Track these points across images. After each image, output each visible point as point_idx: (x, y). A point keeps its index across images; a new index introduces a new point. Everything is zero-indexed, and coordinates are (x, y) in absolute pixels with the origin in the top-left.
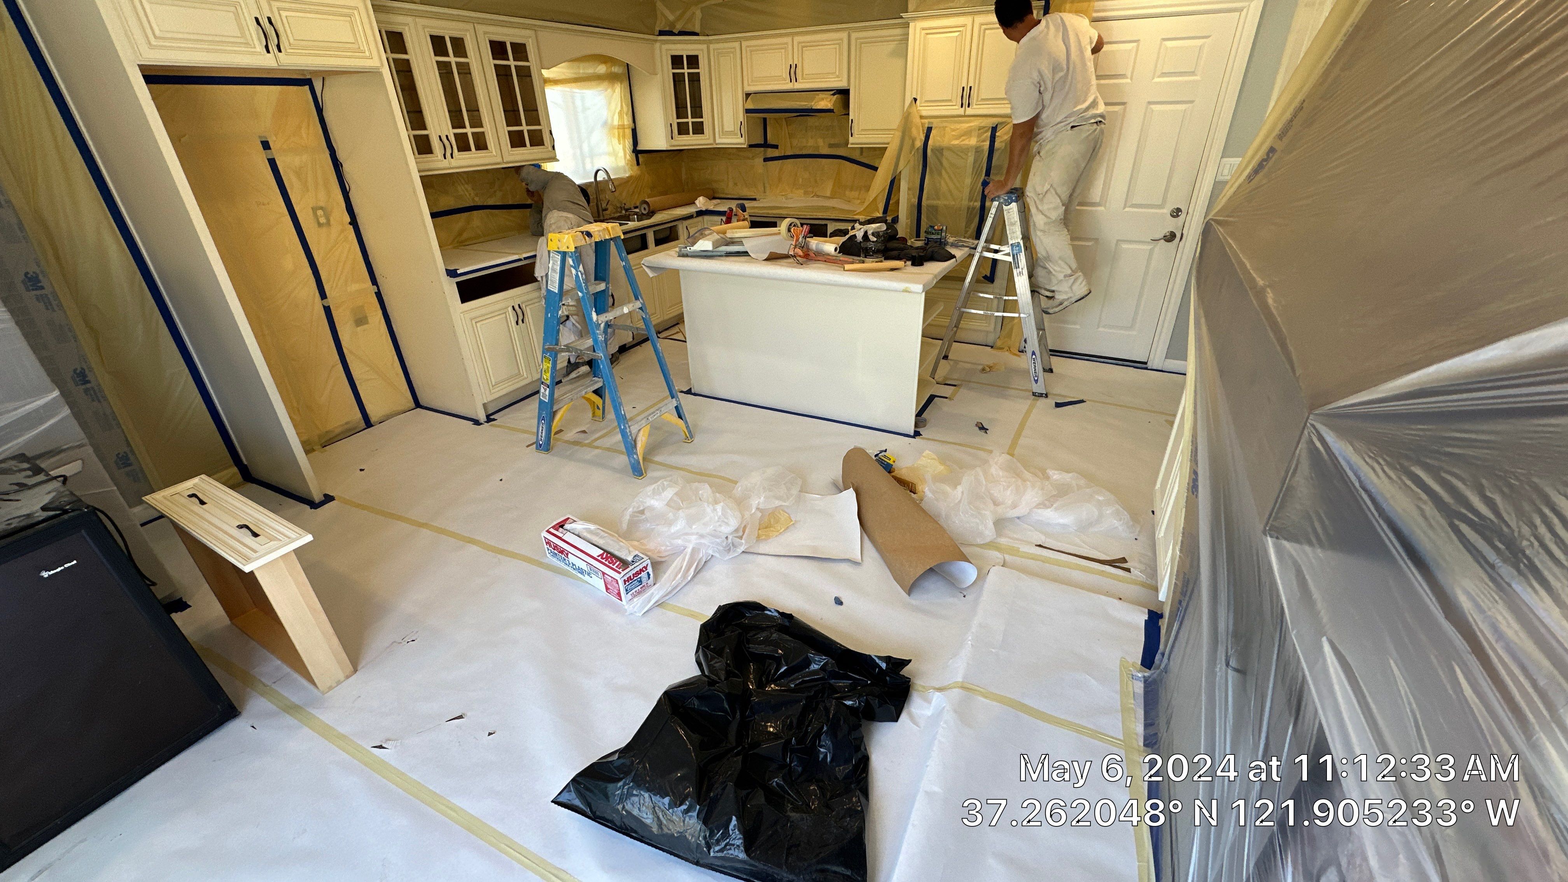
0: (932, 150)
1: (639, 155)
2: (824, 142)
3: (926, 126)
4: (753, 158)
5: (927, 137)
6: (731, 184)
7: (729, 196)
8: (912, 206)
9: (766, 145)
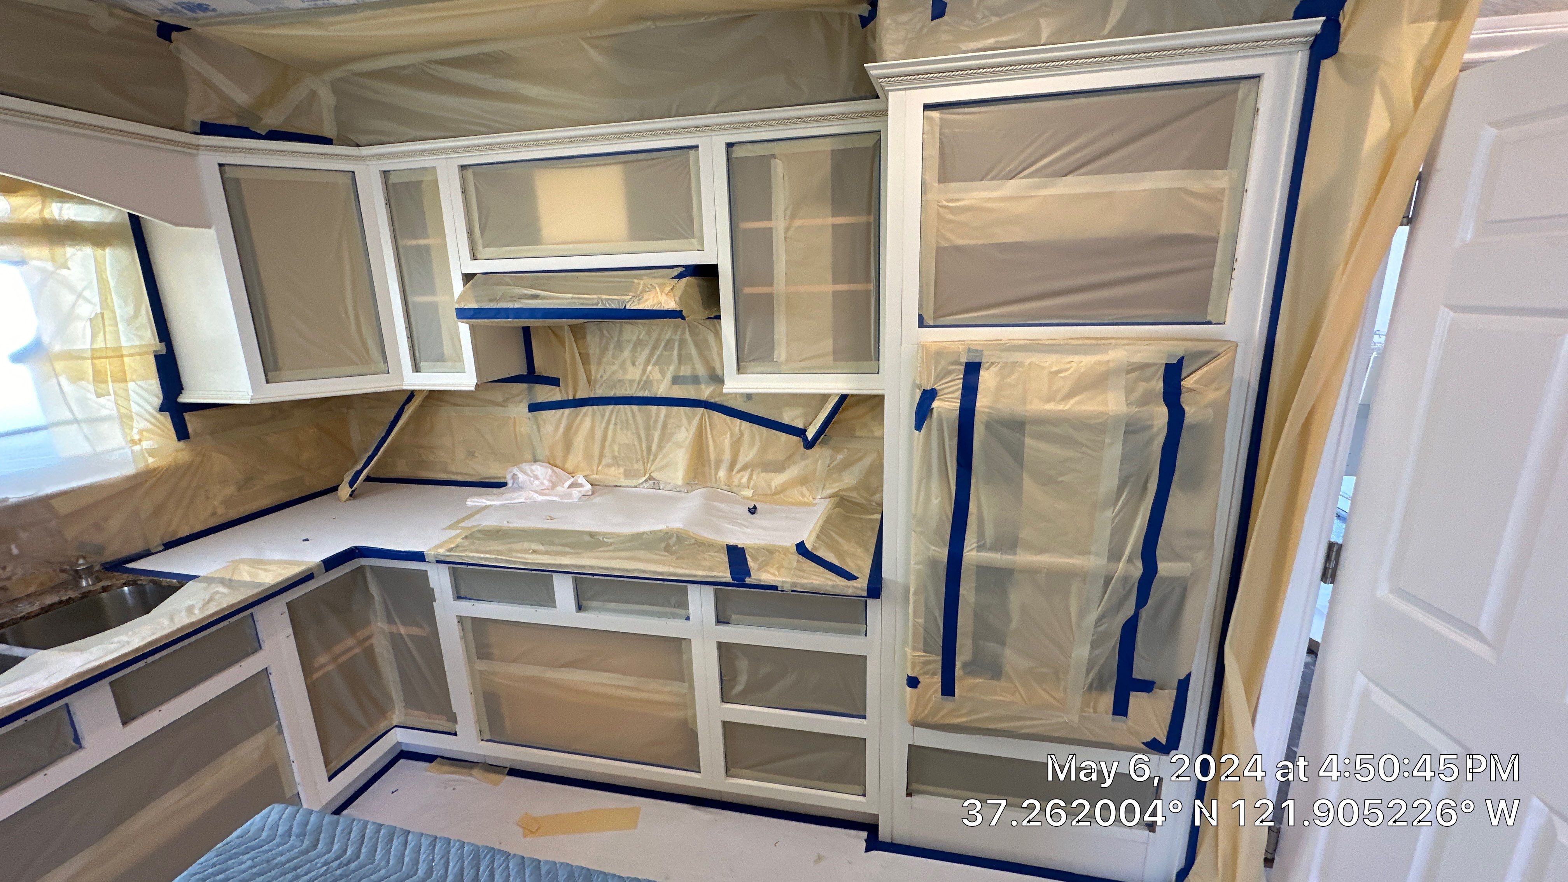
0: (988, 425)
1: (187, 416)
2: (663, 373)
3: (964, 360)
4: (504, 404)
5: (970, 391)
6: (460, 454)
7: (459, 478)
8: (933, 563)
9: (531, 377)
